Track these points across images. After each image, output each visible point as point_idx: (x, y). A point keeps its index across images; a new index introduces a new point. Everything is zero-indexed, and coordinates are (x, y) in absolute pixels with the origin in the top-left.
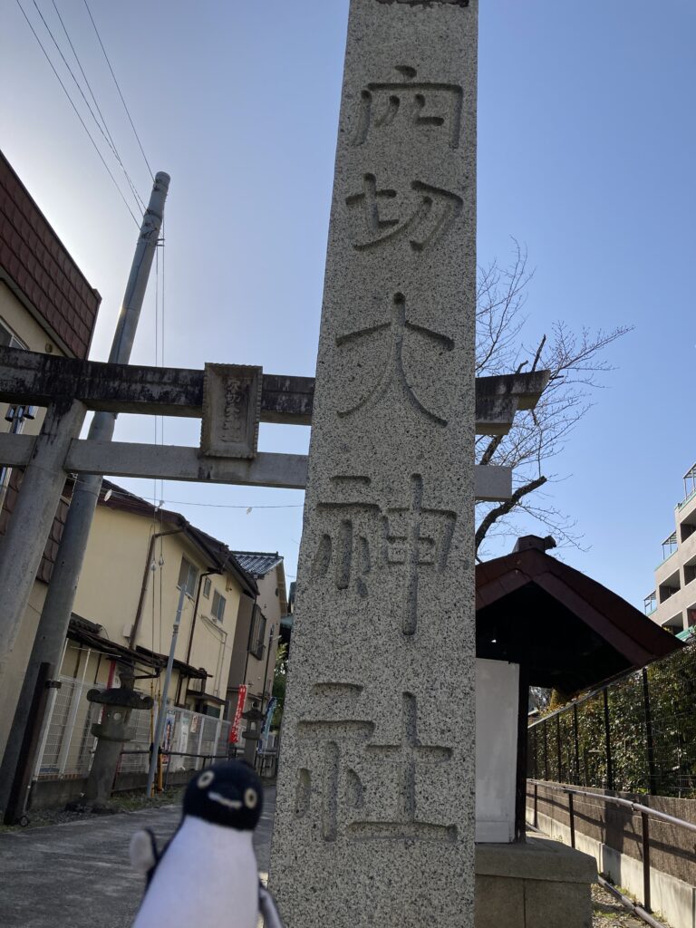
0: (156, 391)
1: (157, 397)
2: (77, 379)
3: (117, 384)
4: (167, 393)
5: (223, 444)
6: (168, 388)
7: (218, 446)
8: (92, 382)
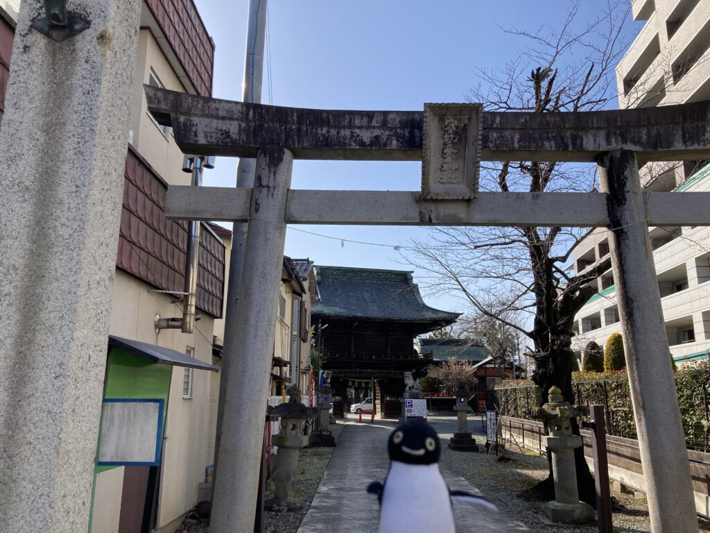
0: (366, 136)
1: (368, 143)
2: (283, 127)
3: (325, 130)
4: (377, 137)
5: (441, 186)
6: (377, 132)
7: (436, 189)
8: (299, 130)
